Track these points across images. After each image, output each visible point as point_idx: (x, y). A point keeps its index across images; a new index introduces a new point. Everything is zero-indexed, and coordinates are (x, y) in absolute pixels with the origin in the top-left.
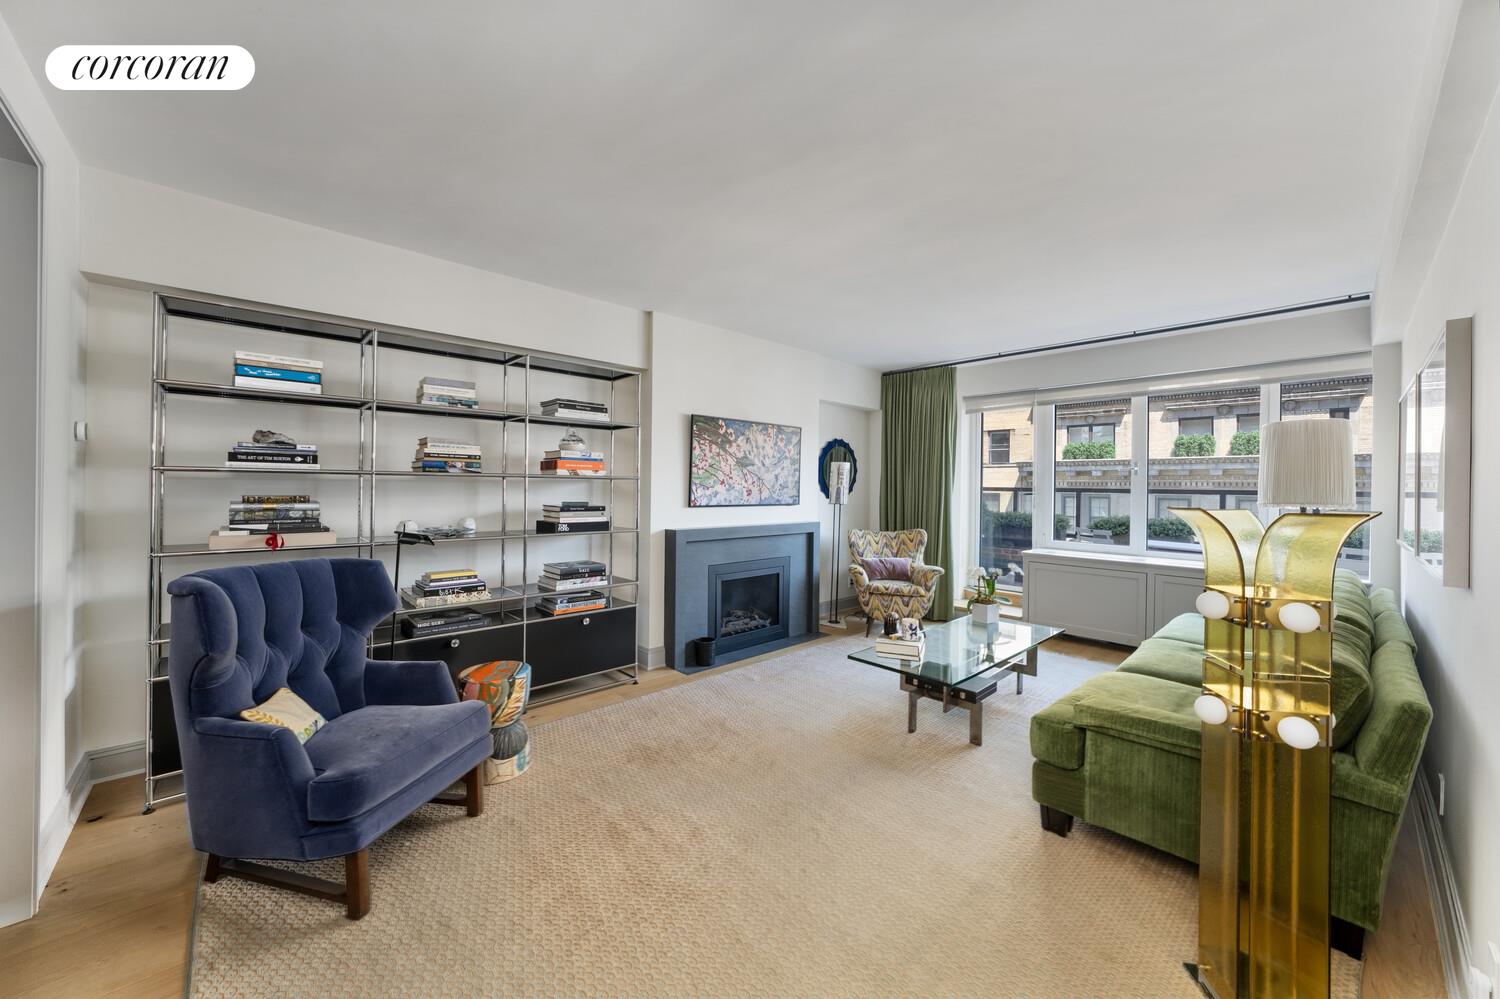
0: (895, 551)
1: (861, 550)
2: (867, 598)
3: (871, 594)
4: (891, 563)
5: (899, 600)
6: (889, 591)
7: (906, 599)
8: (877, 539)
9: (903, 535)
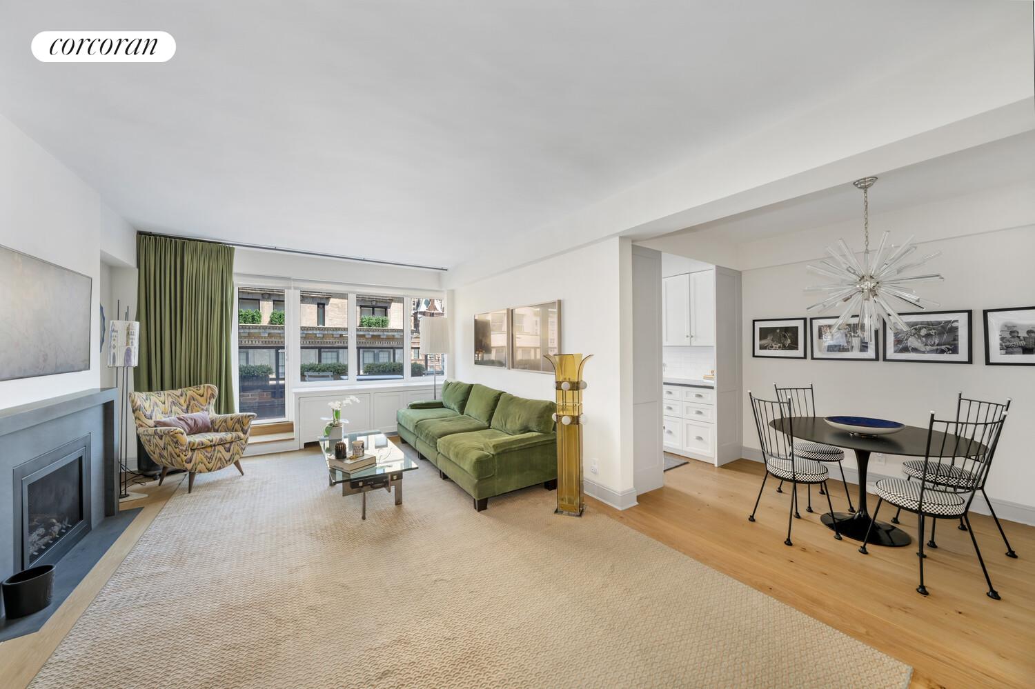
0: (185, 407)
1: (148, 413)
2: (189, 456)
3: (193, 450)
4: (192, 419)
5: (221, 448)
6: (214, 443)
7: (227, 446)
8: (162, 399)
9: (191, 391)
